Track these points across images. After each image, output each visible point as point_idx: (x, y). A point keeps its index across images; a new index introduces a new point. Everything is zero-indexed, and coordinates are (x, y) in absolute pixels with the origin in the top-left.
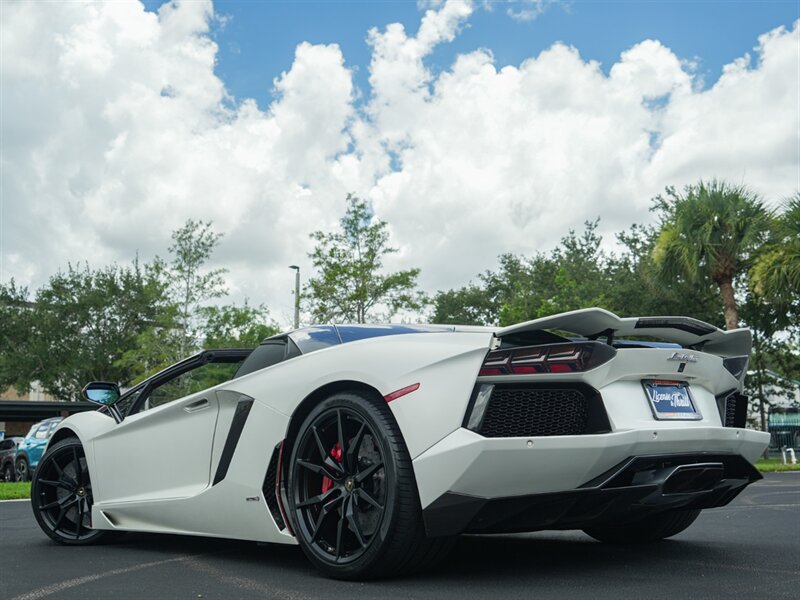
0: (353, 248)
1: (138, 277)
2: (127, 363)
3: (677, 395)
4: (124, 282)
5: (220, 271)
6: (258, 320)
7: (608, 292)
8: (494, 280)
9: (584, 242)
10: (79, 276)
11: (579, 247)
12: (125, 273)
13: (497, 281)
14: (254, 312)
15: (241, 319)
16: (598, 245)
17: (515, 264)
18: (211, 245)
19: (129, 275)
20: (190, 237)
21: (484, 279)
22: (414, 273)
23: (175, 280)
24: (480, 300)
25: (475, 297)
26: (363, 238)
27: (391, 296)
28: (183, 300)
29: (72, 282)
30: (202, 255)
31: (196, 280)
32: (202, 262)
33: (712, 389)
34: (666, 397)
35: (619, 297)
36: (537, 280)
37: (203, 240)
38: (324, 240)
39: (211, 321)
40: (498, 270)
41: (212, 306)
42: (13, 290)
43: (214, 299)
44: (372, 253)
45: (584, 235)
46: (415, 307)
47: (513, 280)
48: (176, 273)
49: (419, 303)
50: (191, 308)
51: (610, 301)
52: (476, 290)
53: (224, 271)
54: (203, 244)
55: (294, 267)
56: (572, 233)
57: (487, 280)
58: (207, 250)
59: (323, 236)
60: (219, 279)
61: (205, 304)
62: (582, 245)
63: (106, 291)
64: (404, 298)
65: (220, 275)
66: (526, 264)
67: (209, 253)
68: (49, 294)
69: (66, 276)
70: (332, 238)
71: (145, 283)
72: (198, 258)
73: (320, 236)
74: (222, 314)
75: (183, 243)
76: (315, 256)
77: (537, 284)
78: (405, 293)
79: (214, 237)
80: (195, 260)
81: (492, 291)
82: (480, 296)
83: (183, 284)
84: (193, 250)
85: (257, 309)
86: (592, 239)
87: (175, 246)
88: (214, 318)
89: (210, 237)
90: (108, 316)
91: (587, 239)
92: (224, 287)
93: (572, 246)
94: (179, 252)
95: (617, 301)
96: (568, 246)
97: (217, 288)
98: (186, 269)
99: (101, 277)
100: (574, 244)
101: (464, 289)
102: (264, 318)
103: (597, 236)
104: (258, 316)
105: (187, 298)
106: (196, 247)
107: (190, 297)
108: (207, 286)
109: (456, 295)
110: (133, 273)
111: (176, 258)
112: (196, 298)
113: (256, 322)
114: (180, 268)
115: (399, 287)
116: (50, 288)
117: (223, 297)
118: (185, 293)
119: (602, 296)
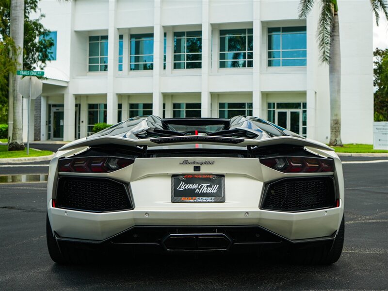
3: (205, 185)
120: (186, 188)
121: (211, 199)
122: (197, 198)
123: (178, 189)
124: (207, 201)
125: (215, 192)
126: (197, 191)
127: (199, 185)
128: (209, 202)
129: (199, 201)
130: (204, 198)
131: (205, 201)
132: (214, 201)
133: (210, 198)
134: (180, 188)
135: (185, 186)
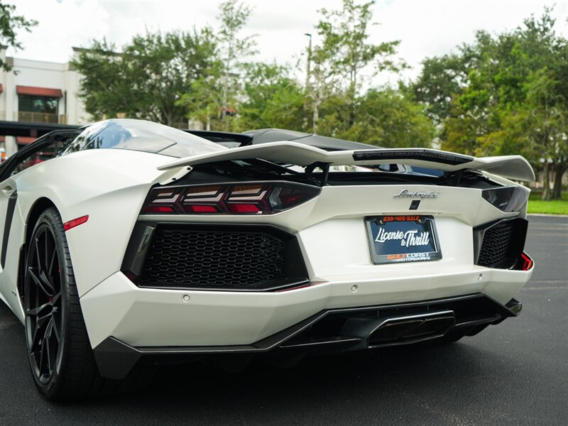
0: (350, 21)
1: (196, 38)
2: (185, 102)
3: (412, 233)
4: (185, 41)
5: (255, 35)
6: (284, 75)
7: (551, 65)
8: (468, 49)
9: (541, 22)
10: (153, 36)
11: (537, 26)
12: (186, 35)
13: (470, 51)
14: (281, 68)
15: (270, 72)
16: (552, 25)
17: (487, 38)
18: (247, 15)
19: (189, 37)
20: (232, 8)
21: (460, 49)
22: (396, 43)
23: (220, 41)
24: (457, 65)
25: (453, 63)
26: (357, 14)
27: (378, 61)
28: (227, 57)
29: (148, 40)
30: (240, 23)
31: (235, 42)
32: (240, 28)
33: (468, 221)
34: (397, 235)
35: (559, 70)
36: (499, 52)
37: (242, 11)
38: (327, 15)
39: (248, 74)
40: (473, 42)
41: (249, 62)
42: (105, 45)
43: (250, 56)
44: (363, 26)
45: (542, 17)
46: (396, 70)
47: (484, 50)
48: (221, 36)
49: (399, 67)
50: (232, 63)
51: (551, 72)
52: (454, 57)
53: (257, 35)
54: (242, 14)
55: (308, 35)
56: (532, 15)
57: (463, 51)
58: (244, 19)
59: (326, 12)
60: (253, 41)
61: (242, 60)
62: (540, 25)
63: (173, 47)
64: (388, 63)
65: (255, 38)
66: (495, 38)
67: (246, 21)
68: (131, 49)
69: (144, 36)
70: (333, 14)
71: (201, 43)
72: (238, 24)
73: (324, 12)
74: (256, 68)
75: (227, 12)
76: (319, 27)
77: (499, 55)
78: (389, 58)
79: (250, 9)
80: (236, 26)
81: (467, 59)
82: (457, 62)
83: (227, 44)
84: (234, 18)
85: (284, 65)
86: (548, 20)
87: (221, 15)
88: (250, 71)
89: (247, 9)
90: (173, 66)
91: (544, 20)
92: (257, 48)
93: (531, 25)
94: (224, 20)
95: (557, 73)
96: (528, 25)
97: (252, 48)
98: (229, 33)
99: (170, 37)
100: (533, 24)
101: (446, 55)
102: (288, 72)
103: (552, 18)
104: (283, 71)
105: (230, 55)
106: (237, 16)
107: (232, 55)
108: (244, 46)
109: (439, 61)
110: (192, 35)
111: (221, 25)
112: (236, 55)
113: (283, 76)
114: (224, 32)
115: (384, 53)
116: (132, 44)
117: (256, 55)
118: (228, 51)
119: (546, 68)
120: (388, 238)
121: (426, 256)
122: (408, 255)
123: (376, 240)
124: (422, 259)
125: (426, 244)
126: (403, 243)
127: (404, 234)
128: (423, 261)
129: (411, 259)
130: (416, 254)
131: (418, 259)
132: (429, 258)
133: (423, 254)
134: (379, 239)
135: (386, 236)
